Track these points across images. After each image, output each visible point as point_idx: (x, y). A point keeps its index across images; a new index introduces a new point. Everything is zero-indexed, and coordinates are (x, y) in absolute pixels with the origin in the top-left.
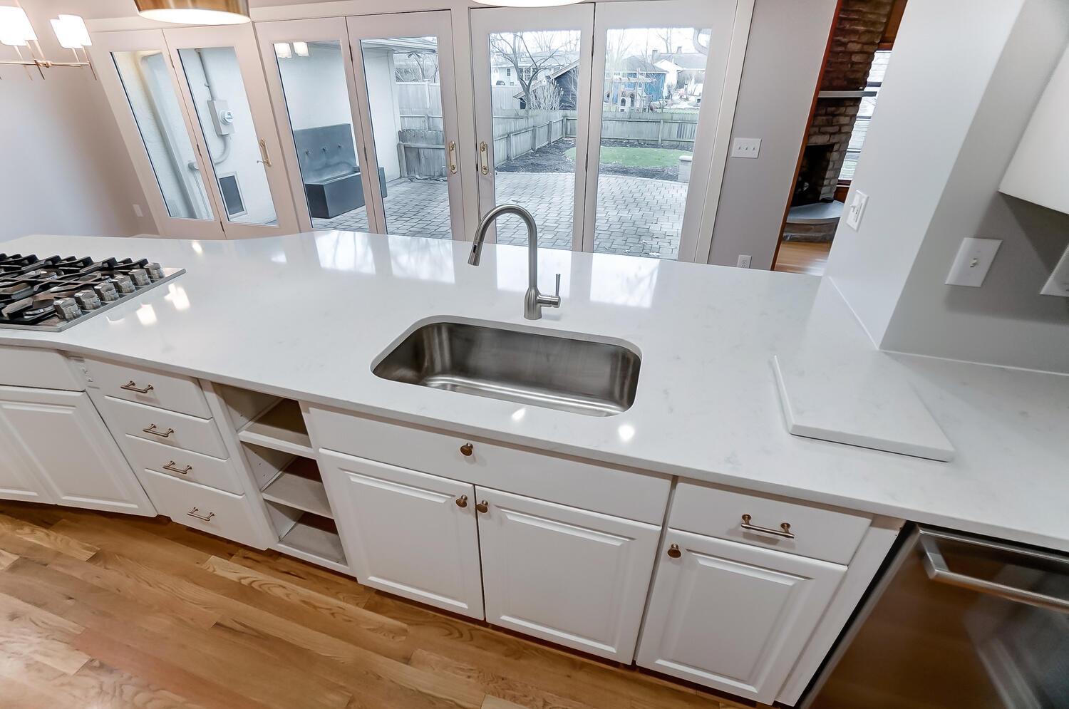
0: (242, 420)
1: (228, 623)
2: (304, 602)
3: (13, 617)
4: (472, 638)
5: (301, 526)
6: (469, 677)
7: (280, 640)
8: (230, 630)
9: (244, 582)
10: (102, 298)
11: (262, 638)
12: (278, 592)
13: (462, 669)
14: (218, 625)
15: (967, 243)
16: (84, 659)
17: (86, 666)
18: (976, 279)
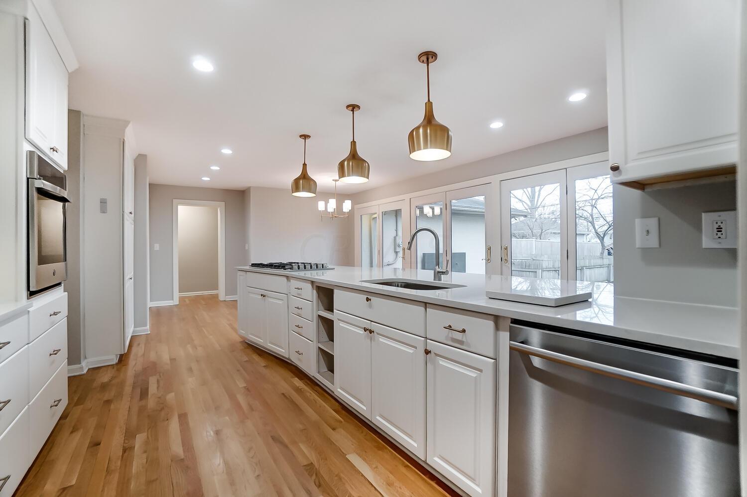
0: (321, 307)
1: (286, 394)
2: (314, 400)
3: (238, 371)
4: (365, 435)
5: (329, 372)
6: (353, 445)
7: (297, 405)
8: (285, 396)
9: (300, 387)
10: (305, 268)
11: (293, 403)
12: (308, 394)
13: (352, 441)
14: (283, 394)
15: (638, 221)
16: (245, 385)
17: (245, 387)
18: (653, 241)
